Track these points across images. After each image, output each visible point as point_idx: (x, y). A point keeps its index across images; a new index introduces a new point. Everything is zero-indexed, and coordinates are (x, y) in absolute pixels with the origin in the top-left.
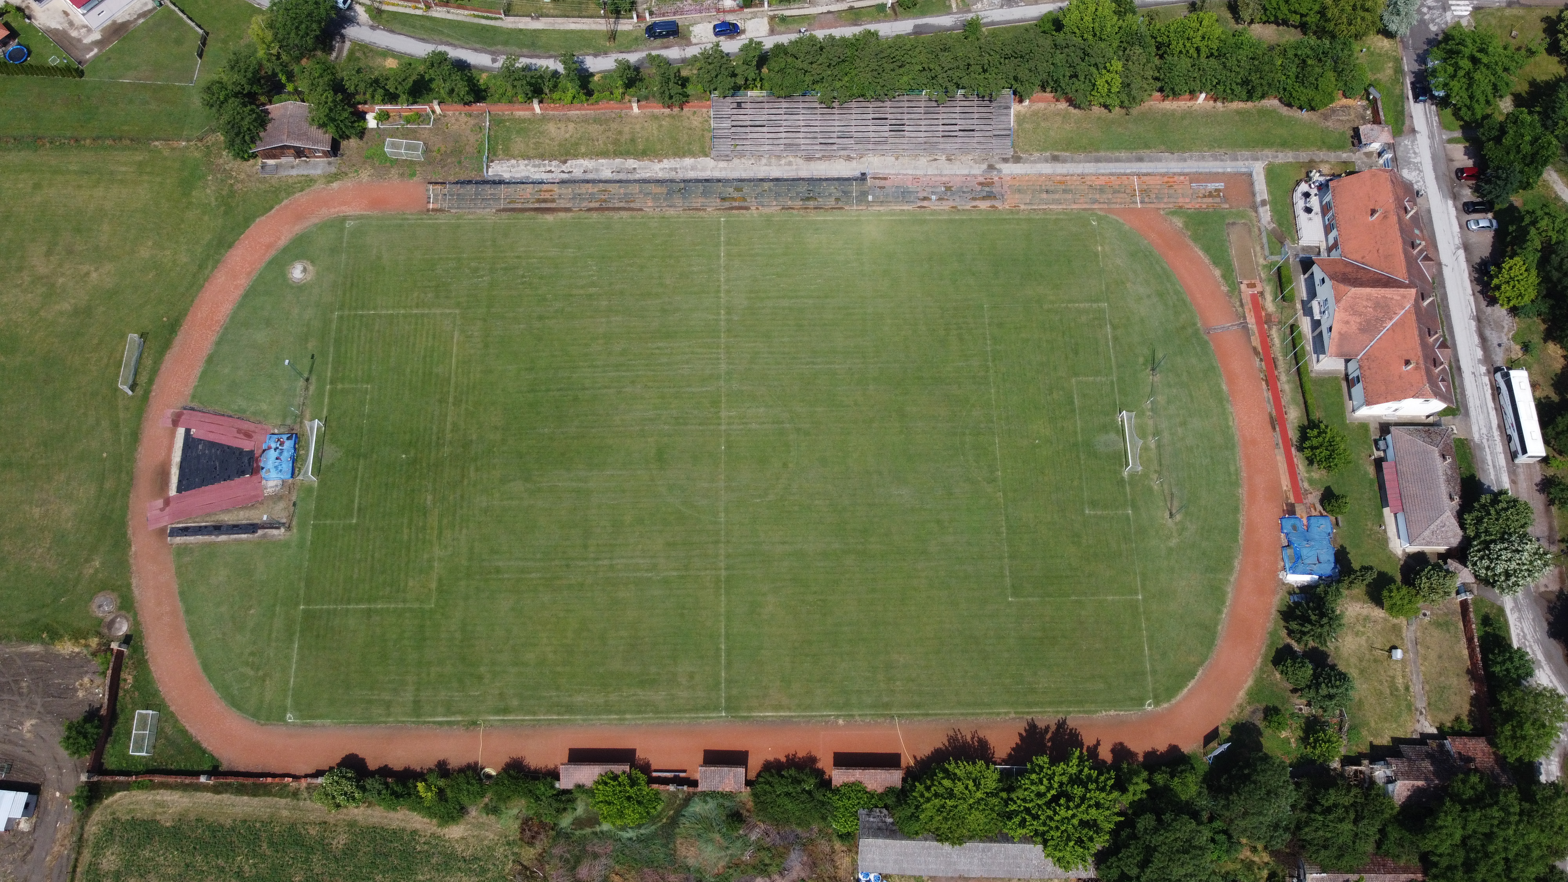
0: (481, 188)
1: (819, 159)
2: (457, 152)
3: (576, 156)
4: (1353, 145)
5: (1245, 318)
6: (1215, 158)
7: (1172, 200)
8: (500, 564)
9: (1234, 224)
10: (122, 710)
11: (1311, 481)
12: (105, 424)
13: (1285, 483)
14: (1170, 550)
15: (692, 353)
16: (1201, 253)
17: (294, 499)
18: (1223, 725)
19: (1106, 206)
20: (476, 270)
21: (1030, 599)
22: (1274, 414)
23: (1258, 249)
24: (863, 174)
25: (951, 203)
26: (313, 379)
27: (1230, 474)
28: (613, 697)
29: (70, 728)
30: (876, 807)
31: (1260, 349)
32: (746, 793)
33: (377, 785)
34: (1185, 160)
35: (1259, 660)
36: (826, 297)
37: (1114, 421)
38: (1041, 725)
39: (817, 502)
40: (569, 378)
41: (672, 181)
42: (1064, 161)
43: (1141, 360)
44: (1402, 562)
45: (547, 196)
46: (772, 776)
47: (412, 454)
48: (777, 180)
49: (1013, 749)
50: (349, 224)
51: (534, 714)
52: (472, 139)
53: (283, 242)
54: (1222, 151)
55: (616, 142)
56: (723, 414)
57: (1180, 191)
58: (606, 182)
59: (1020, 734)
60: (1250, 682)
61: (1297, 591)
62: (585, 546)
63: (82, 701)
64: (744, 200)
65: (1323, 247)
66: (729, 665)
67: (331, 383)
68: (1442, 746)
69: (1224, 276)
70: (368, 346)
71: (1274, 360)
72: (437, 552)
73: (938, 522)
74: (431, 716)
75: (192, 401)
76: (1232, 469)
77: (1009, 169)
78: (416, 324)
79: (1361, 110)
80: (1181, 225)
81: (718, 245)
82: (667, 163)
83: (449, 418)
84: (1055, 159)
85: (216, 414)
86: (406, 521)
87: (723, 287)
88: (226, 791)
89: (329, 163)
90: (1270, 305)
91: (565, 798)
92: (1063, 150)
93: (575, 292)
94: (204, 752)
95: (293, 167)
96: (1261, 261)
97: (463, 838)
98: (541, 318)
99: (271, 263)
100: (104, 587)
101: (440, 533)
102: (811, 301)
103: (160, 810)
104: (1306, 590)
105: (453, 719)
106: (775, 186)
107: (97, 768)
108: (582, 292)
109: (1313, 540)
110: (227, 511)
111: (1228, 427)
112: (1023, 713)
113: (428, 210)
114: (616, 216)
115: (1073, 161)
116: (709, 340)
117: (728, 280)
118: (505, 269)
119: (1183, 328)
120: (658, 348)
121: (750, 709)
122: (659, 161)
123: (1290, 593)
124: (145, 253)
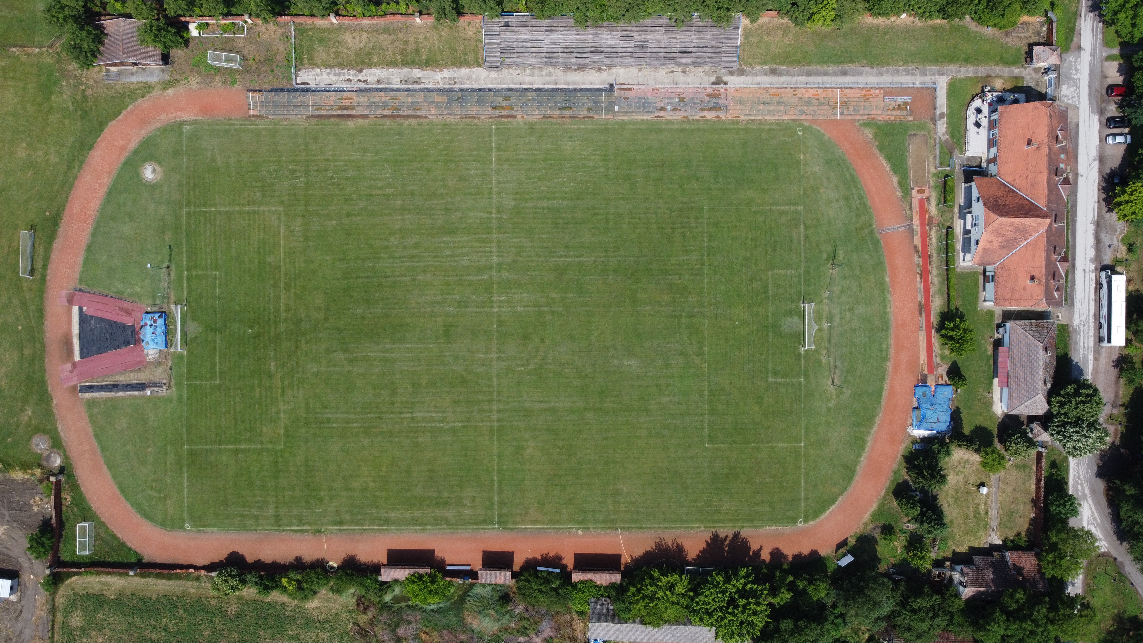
0: (292, 95)
1: (575, 70)
2: (269, 60)
3: (370, 65)
4: (1026, 61)
5: (912, 220)
6: (908, 73)
7: (866, 112)
8: (330, 416)
9: (915, 135)
10: (67, 520)
11: (943, 357)
12: (15, 302)
13: (923, 358)
14: (829, 409)
15: (471, 247)
16: (884, 162)
17: (170, 364)
18: (851, 536)
19: (811, 117)
20: (293, 172)
21: (722, 446)
22: (923, 302)
23: (931, 158)
24: (611, 85)
25: (683, 114)
26: (173, 267)
27: (882, 351)
28: (418, 514)
29: (31, 540)
30: (602, 596)
31: (920, 248)
32: (511, 582)
33: (254, 579)
34: (882, 75)
35: (884, 491)
36: (578, 198)
37: (798, 307)
38: (722, 533)
39: (566, 370)
40: (374, 267)
41: (451, 90)
42: (781, 74)
43: (825, 256)
44: (1000, 420)
45: (347, 103)
46: (530, 575)
47: (256, 329)
48: (539, 90)
49: (701, 552)
50: (186, 129)
51: (362, 525)
52: (281, 48)
53: (133, 145)
54: (914, 66)
55: (403, 52)
56: (495, 298)
57: (874, 104)
58: (396, 90)
59: (706, 542)
60: (875, 507)
61: (919, 441)
62: (393, 403)
63: (36, 514)
64: (512, 108)
65: (984, 158)
66: (500, 491)
67: (188, 270)
68: (1003, 557)
69: (900, 183)
70: (213, 238)
71: (930, 257)
72: (283, 407)
73: (657, 386)
74: (288, 526)
75: (80, 284)
76: (884, 346)
77: (735, 82)
78: (249, 219)
79: (1038, 26)
80: (871, 136)
81: (490, 150)
82: (448, 73)
83: (282, 300)
84: (773, 72)
85: (101, 295)
86: (256, 382)
87: (495, 189)
88: (149, 577)
89: (163, 71)
90: (933, 209)
91: (385, 586)
92: (781, 64)
93: (375, 192)
94: (130, 550)
95: (132, 74)
96: (933, 170)
97: (317, 608)
98: (349, 215)
99: (126, 163)
100: (38, 430)
101: (283, 392)
102: (565, 203)
103: (106, 588)
104: (925, 440)
105: (303, 528)
106: (537, 95)
107: (57, 563)
108: (380, 192)
109: (937, 404)
110: (121, 373)
111: (885, 313)
112: (711, 527)
113: (250, 116)
114: (406, 122)
115: (788, 74)
116: (484, 236)
117: (498, 183)
118: (317, 171)
119: (862, 228)
120: (443, 242)
121: (515, 523)
122: (441, 71)
123: (913, 443)
124: (21, 153)
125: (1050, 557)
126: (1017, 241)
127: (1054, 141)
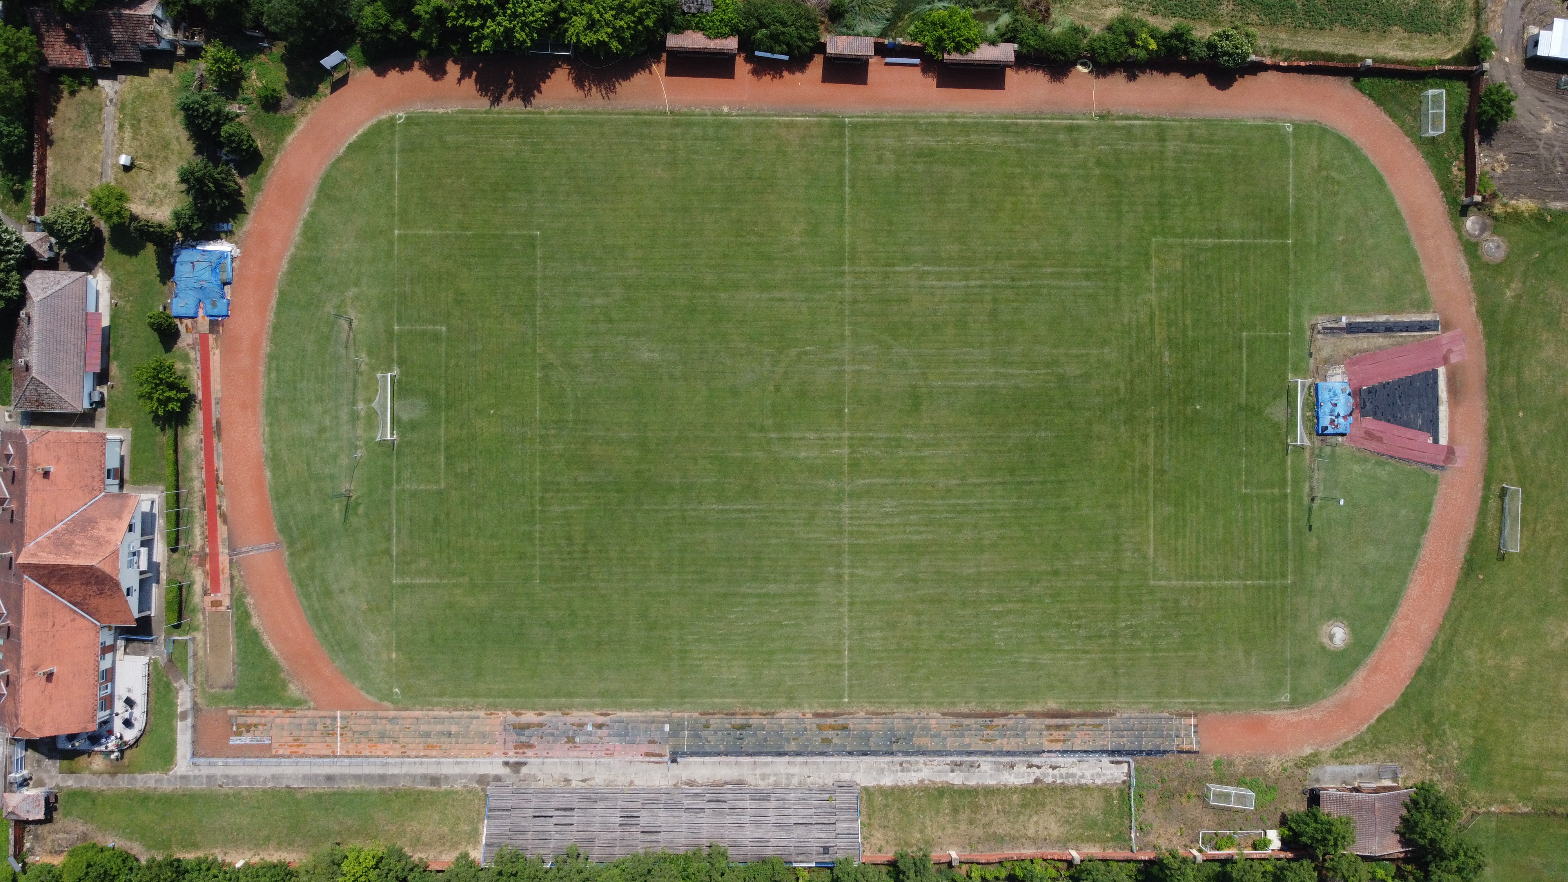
0: (1135, 747)
1: (727, 783)
2: (1167, 796)
3: (1024, 789)
4: (56, 797)
5: (231, 562)
6: (235, 779)
7: (298, 721)
8: (1085, 283)
9: (225, 687)
10: (1458, 139)
11: (186, 358)
12: (1527, 451)
13: (215, 357)
14: (356, 284)
15: (880, 526)
16: (272, 648)
17: (1312, 361)
18: (325, 96)
19: (381, 713)
20: (1135, 636)
21: (516, 232)
22: (215, 440)
23: (201, 653)
24: (674, 761)
25: (569, 719)
26: (1306, 500)
27: (278, 370)
28: (960, 140)
29: (1509, 111)
30: (694, 15)
31: (219, 521)
32: (826, 38)
33: (1196, 50)
34: (274, 777)
35: (276, 161)
36: (725, 595)
37: (402, 435)
38: (517, 102)
39: (744, 345)
40: (1020, 497)
41: (907, 753)
42: (424, 777)
43: (361, 510)
44: (100, 264)
45: (1056, 734)
46: (799, 47)
47: (1189, 410)
48: (780, 754)
49: (549, 77)
50: (1286, 697)
51: (1041, 125)
52: (1150, 814)
53: (1360, 675)
54: (225, 789)
55: (976, 809)
56: (846, 451)
57: (286, 733)
58: (986, 753)
59: (540, 92)
60: (290, 139)
61: (223, 235)
62: (995, 300)
63: (1501, 149)
64: (820, 727)
65: (120, 653)
66: (841, 171)
67: (1285, 496)
68: (96, 60)
69: (248, 616)
70: (1250, 540)
71: (204, 507)
72: (1153, 298)
73: (611, 321)
74: (1147, 126)
75: (1436, 476)
76: (273, 375)
77: (493, 766)
78: (1197, 567)
79: (37, 849)
80: (291, 686)
81: (851, 666)
82: (911, 778)
83: (1152, 450)
84: (435, 780)
85: (1408, 461)
86: (1190, 333)
87: (845, 609)
88: (1343, 56)
89: (1317, 780)
90: (198, 577)
91: (1009, 36)
92: (424, 792)
93: (1018, 606)
94: (1370, 96)
95: (1361, 775)
96: (199, 636)
97: (1107, 6)
98: (1056, 573)
99: (1371, 648)
100: (1497, 268)
101: (1151, 319)
102: (743, 590)
103: (1405, 42)
104: (214, 236)
105: (1124, 122)
106: (782, 746)
107: (1473, 79)
108: (1010, 606)
109: (194, 289)
110: (1380, 348)
111: (271, 425)
112: (534, 113)
113: (1195, 715)
114: (973, 707)
115: (414, 777)
116: (862, 542)
117: (840, 619)
118: (1101, 637)
119: (306, 550)
120: (920, 533)
121: (819, 125)
122: (922, 781)
123: (231, 232)
124: (1516, 663)
125: (23, 57)
126: (67, 530)
127: (11, 678)
